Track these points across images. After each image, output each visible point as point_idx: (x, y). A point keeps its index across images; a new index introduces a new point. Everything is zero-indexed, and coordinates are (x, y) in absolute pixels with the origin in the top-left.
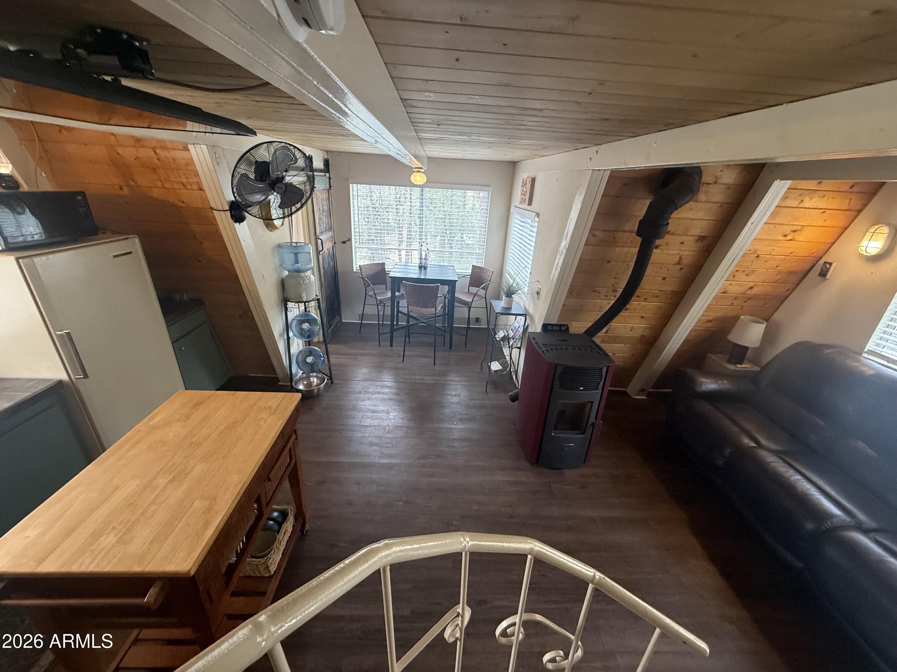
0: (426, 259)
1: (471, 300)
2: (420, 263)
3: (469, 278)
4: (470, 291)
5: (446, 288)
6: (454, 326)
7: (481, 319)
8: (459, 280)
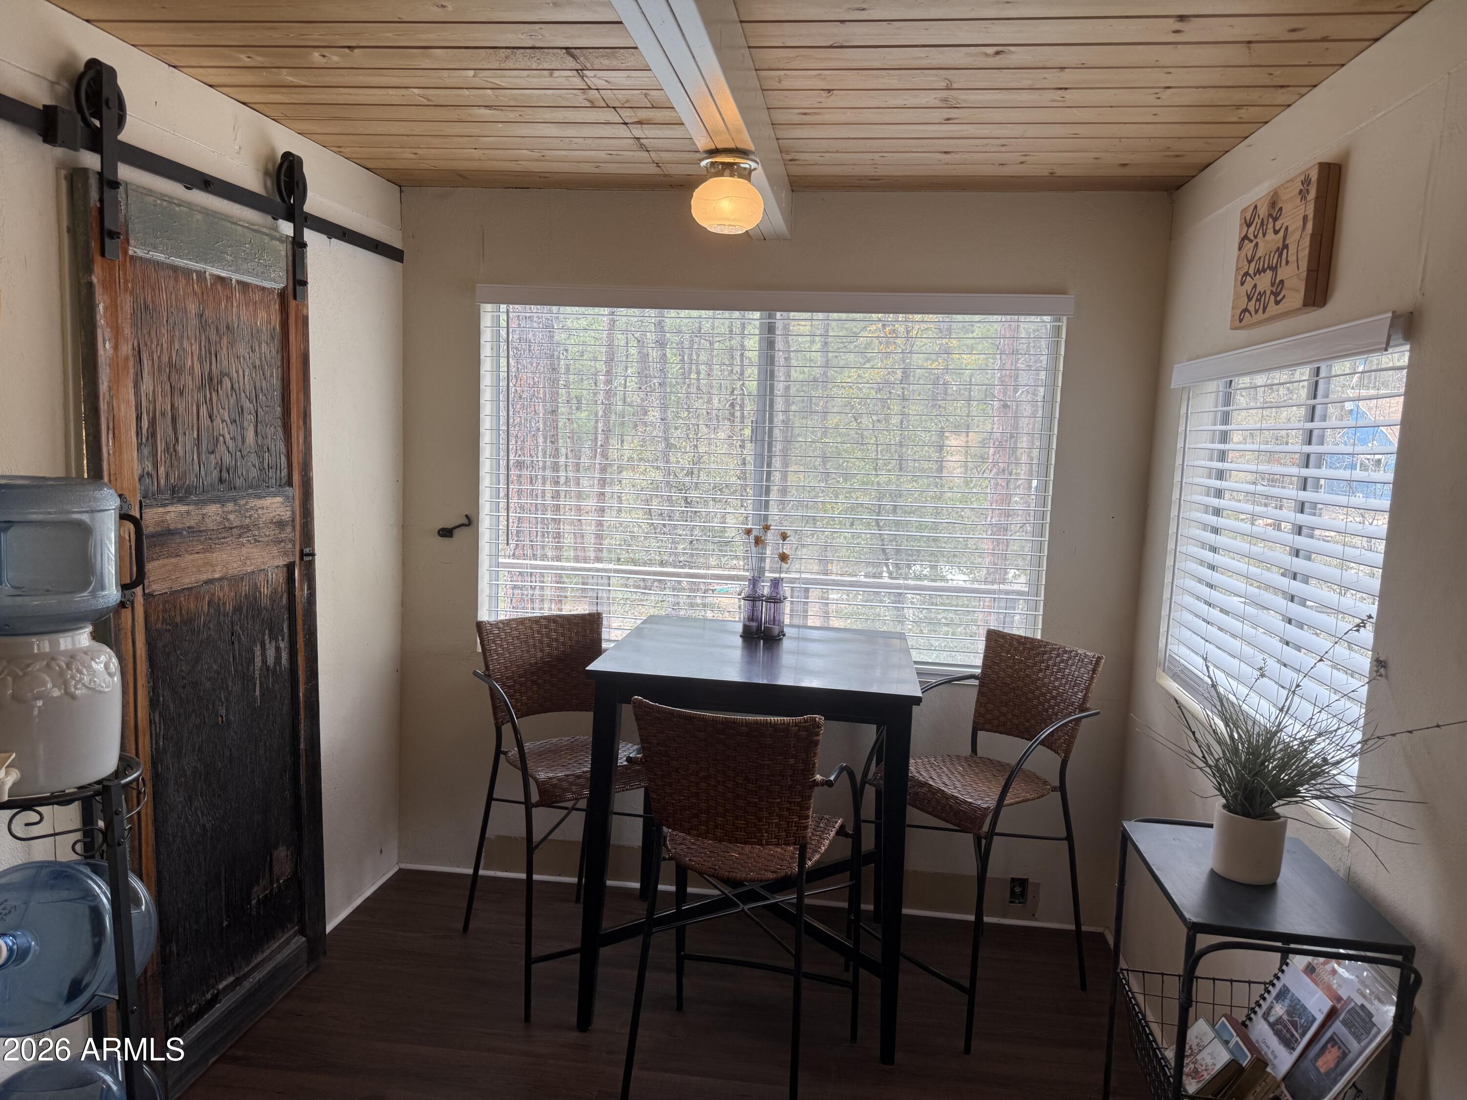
0: (775, 600)
1: (988, 802)
2: (751, 618)
3: (974, 693)
4: (980, 752)
5: (869, 733)
6: (905, 911)
7: (1038, 885)
8: (927, 698)
